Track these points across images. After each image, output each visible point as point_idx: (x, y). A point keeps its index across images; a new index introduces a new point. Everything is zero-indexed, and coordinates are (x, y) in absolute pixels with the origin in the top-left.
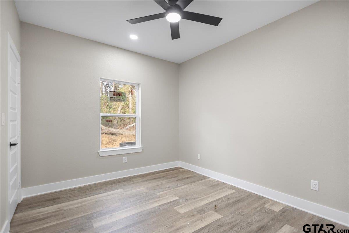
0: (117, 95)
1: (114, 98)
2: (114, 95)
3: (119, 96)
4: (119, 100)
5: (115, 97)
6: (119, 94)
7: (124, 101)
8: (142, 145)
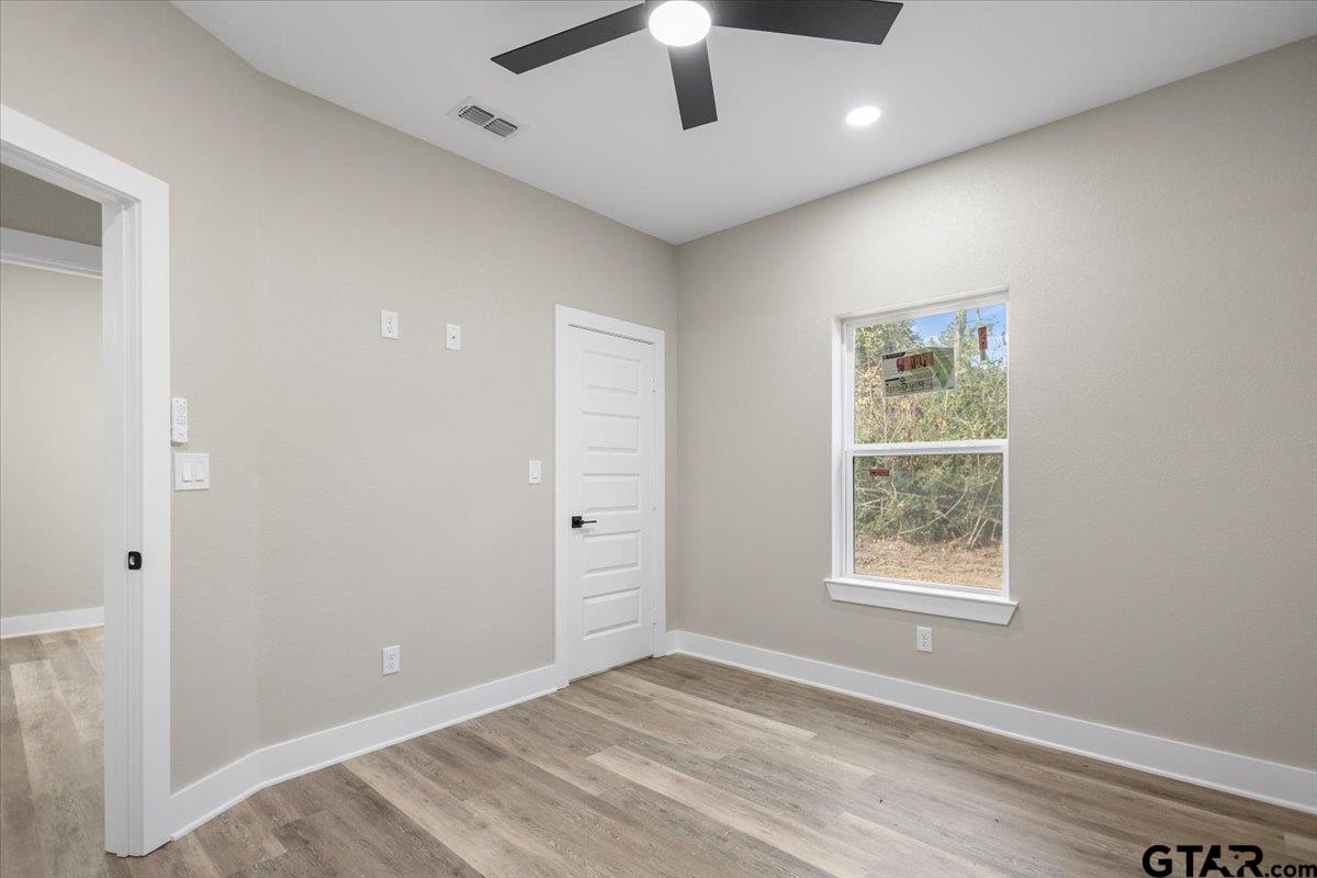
0: (913, 367)
1: (903, 379)
2: (901, 368)
3: (920, 370)
4: (921, 384)
5: (907, 374)
6: (921, 360)
7: (944, 384)
8: (1010, 593)
